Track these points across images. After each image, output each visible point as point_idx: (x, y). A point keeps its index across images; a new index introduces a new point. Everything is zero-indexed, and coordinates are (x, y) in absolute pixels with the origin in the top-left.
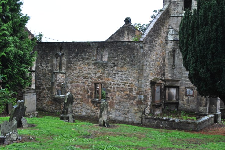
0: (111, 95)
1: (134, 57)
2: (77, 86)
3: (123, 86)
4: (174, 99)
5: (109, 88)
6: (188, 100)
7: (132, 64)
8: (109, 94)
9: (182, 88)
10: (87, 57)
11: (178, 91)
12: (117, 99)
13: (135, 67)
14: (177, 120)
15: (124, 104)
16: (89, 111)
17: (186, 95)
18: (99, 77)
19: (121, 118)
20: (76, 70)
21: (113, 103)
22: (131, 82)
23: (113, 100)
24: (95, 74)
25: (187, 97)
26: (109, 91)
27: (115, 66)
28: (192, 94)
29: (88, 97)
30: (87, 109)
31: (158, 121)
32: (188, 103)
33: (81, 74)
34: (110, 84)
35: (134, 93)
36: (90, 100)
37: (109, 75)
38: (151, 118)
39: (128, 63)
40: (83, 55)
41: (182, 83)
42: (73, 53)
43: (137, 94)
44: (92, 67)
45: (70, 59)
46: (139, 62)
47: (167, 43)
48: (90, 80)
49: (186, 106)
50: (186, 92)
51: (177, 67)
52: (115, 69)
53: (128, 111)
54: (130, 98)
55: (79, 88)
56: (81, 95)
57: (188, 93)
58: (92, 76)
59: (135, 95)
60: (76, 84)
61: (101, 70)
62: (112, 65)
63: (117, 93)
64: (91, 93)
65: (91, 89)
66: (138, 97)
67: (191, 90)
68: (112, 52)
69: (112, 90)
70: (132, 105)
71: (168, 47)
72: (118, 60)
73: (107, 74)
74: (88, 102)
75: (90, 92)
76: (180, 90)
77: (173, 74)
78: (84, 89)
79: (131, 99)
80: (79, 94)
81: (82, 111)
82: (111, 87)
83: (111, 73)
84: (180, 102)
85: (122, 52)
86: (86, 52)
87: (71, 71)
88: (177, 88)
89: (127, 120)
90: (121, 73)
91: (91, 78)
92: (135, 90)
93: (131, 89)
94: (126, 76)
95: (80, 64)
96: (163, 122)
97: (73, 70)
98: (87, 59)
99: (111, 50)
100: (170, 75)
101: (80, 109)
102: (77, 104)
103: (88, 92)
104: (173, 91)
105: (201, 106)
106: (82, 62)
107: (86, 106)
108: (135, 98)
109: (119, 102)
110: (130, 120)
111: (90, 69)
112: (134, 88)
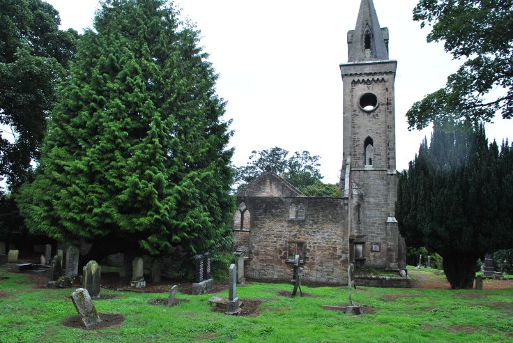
0: (310, 255)
1: (337, 214)
2: (266, 246)
3: (325, 245)
4: (361, 256)
5: (308, 248)
6: (374, 256)
7: (335, 221)
8: (308, 253)
9: (368, 243)
10: (278, 213)
11: (364, 247)
12: (317, 259)
13: (339, 224)
14: (388, 278)
15: (327, 264)
16: (282, 274)
17: (372, 251)
18: (295, 235)
19: (324, 280)
20: (264, 227)
21: (314, 264)
22: (334, 240)
23: (314, 260)
24: (290, 232)
25: (373, 254)
26: (309, 251)
27: (315, 223)
28: (378, 249)
29: (281, 257)
30: (280, 272)
31: (367, 280)
32: (374, 260)
33: (271, 232)
34: (309, 243)
35: (339, 252)
36: (283, 261)
37: (308, 233)
38: (359, 278)
39: (330, 220)
40: (273, 211)
41: (367, 239)
42: (259, 209)
43: (343, 252)
44: (285, 224)
45: (255, 215)
46: (344, 219)
47: (352, 198)
48: (283, 239)
49: (372, 263)
50: (372, 248)
51: (362, 222)
52: (315, 226)
53: (332, 272)
54: (333, 257)
55: (269, 248)
56: (272, 256)
57: (373, 249)
58: (286, 234)
59: (340, 254)
60: (265, 243)
61: (297, 227)
62: (311, 222)
63: (318, 253)
64: (285, 253)
65: (284, 249)
66: (344, 256)
67: (378, 247)
68: (311, 208)
69: (312, 249)
70: (336, 265)
71: (354, 202)
72: (318, 217)
73: (305, 232)
74: (281, 264)
75: (283, 252)
76: (366, 245)
77: (359, 230)
78: (276, 249)
79: (335, 258)
80: (269, 255)
81: (273, 274)
82: (310, 246)
83: (310, 231)
84: (367, 259)
85: (322, 208)
86: (278, 208)
87: (257, 229)
88: (363, 243)
89: (331, 281)
90: (323, 231)
91: (285, 237)
92: (340, 249)
93: (335, 249)
94: (328, 234)
95: (270, 221)
96: (372, 281)
97: (260, 228)
98: (278, 216)
99: (309, 206)
100: (356, 231)
101: (271, 271)
102: (267, 266)
103: (281, 252)
104: (360, 247)
105: (391, 262)
106: (271, 219)
107: (278, 268)
108: (340, 257)
109: (321, 263)
110: (335, 281)
111: (283, 226)
112: (338, 247)
